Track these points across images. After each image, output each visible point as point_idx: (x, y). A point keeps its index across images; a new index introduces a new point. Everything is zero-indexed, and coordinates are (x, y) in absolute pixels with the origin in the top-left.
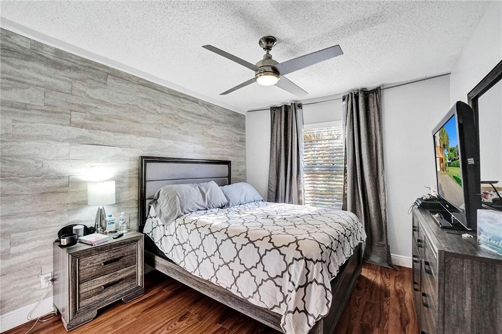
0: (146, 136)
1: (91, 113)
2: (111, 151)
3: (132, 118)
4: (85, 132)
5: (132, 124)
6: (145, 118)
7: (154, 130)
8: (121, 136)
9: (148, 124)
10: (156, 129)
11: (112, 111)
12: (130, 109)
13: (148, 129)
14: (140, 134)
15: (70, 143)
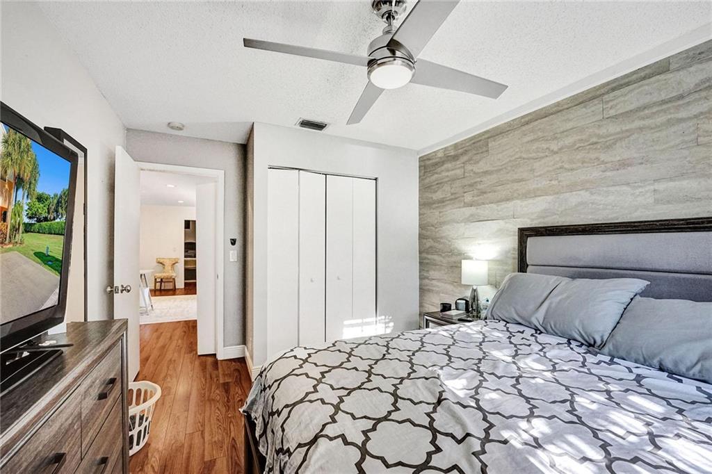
0: (536, 196)
1: (476, 189)
2: (494, 226)
3: (516, 177)
4: (473, 210)
5: (516, 186)
6: (532, 170)
7: (548, 182)
8: (504, 205)
9: (537, 177)
10: (550, 181)
11: (493, 179)
12: (512, 167)
13: (537, 184)
14: (526, 195)
15: (465, 223)
